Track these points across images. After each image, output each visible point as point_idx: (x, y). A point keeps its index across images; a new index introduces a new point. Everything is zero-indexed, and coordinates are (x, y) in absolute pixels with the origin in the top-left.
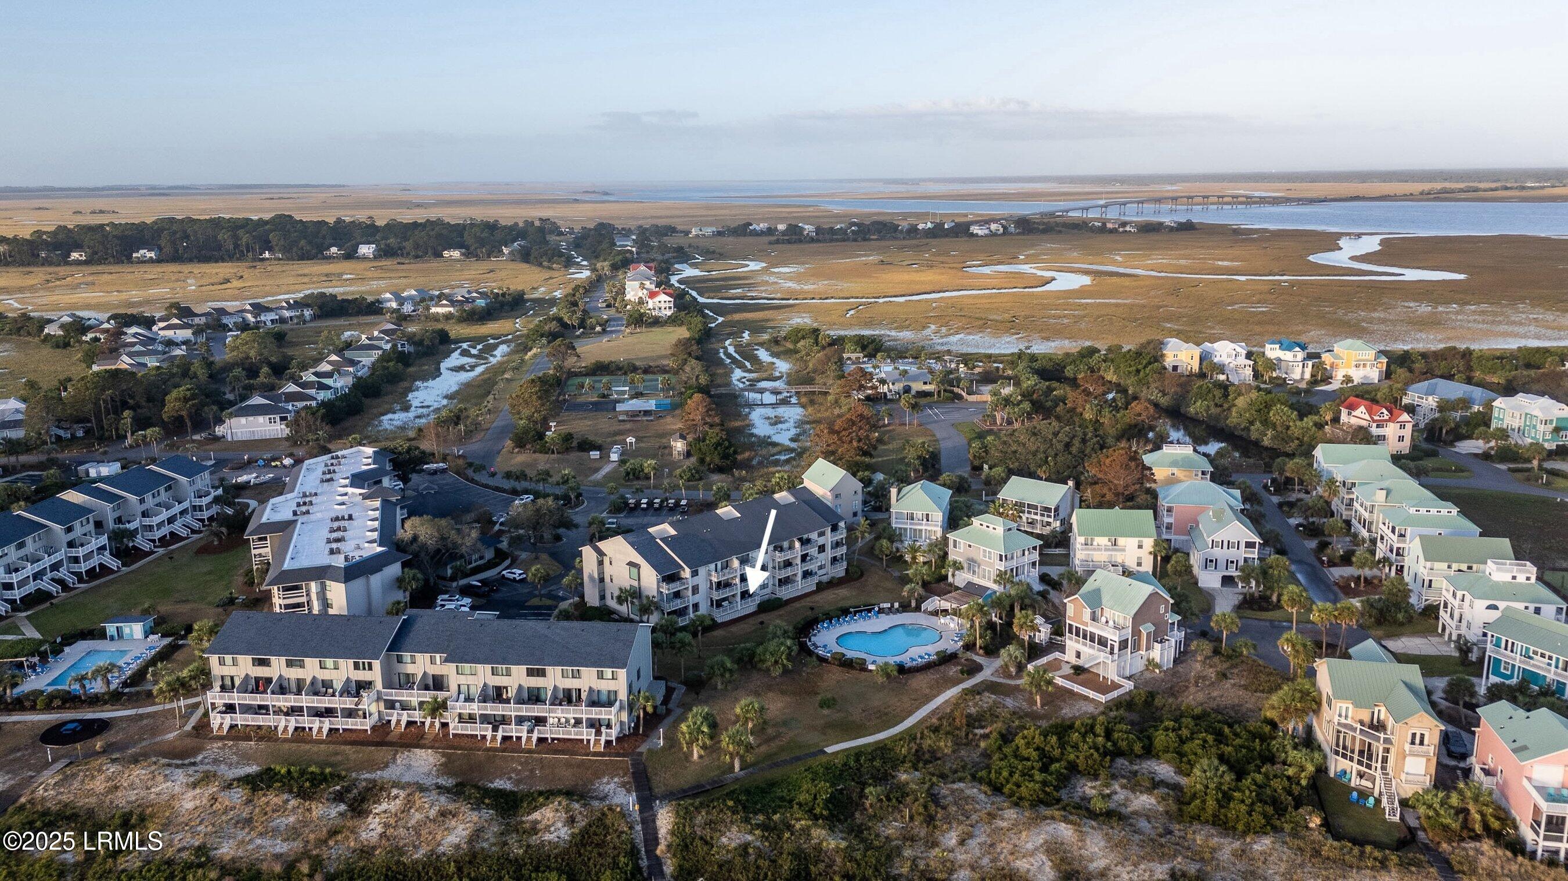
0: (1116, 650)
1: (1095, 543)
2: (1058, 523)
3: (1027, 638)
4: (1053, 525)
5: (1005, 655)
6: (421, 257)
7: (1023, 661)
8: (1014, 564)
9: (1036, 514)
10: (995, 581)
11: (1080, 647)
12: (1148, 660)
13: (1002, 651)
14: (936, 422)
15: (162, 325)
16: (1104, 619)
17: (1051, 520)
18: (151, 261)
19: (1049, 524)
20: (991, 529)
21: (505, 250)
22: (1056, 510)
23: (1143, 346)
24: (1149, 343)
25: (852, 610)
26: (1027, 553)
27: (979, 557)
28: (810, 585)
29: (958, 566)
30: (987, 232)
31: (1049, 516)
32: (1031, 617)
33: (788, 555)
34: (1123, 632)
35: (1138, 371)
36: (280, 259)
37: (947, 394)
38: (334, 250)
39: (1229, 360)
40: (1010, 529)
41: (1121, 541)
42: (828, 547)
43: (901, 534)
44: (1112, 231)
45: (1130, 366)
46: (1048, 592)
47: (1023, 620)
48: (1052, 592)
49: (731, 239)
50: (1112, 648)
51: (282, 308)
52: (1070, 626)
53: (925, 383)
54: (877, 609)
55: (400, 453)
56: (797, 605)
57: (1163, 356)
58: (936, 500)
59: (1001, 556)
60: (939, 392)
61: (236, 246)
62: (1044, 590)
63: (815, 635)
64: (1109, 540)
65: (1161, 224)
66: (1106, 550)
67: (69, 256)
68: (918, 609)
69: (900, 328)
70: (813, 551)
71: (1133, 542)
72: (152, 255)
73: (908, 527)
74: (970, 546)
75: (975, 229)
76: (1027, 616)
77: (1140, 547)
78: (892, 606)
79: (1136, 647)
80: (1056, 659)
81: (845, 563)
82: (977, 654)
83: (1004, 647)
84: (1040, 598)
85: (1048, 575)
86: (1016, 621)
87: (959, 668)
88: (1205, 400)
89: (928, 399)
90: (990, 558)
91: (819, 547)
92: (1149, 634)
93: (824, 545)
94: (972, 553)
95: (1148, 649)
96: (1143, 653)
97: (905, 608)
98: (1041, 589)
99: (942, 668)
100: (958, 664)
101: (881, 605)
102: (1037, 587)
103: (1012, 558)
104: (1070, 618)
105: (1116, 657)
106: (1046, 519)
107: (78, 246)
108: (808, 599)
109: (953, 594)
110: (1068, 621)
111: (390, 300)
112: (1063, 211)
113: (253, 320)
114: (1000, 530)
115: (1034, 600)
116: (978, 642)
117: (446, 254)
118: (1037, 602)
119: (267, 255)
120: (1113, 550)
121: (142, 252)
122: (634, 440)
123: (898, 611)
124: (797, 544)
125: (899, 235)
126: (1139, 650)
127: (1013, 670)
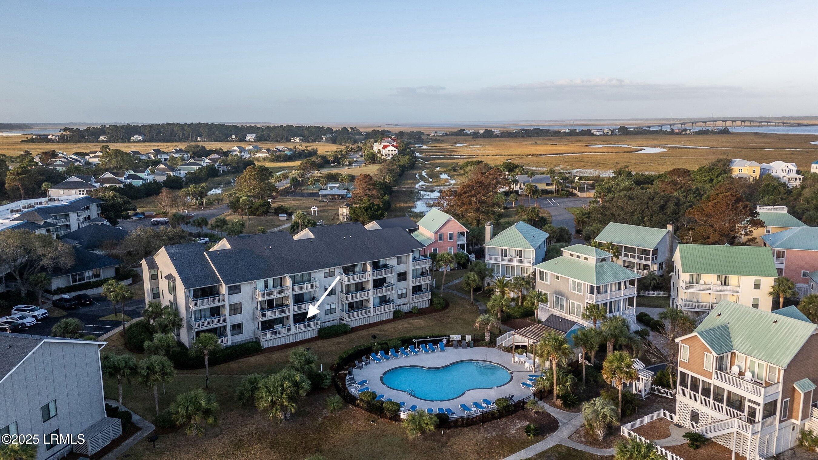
0: (759, 417)
1: (702, 282)
2: (656, 267)
3: (620, 387)
4: (651, 269)
5: (589, 411)
6: (279, 141)
7: (615, 423)
8: (608, 298)
9: (633, 257)
10: (584, 316)
11: (698, 406)
12: (802, 432)
13: (585, 405)
14: (552, 207)
15: (91, 155)
16: (735, 370)
17: (649, 263)
18: (140, 141)
19: (646, 267)
20: (582, 259)
21: (324, 138)
22: (655, 251)
23: (714, 164)
24: (719, 161)
25: (415, 340)
26: (623, 287)
27: (568, 289)
28: (386, 312)
29: (543, 299)
30: (601, 133)
31: (647, 259)
32: (627, 361)
33: (358, 279)
34: (771, 390)
35: (711, 180)
36: (205, 141)
37: (563, 192)
38: (234, 137)
39: (783, 175)
40: (603, 260)
41: (733, 280)
42: (410, 276)
43: (492, 270)
44: (678, 134)
45: (705, 176)
46: (648, 334)
47: (616, 364)
48: (651, 333)
49: (453, 137)
50: (752, 413)
51: (172, 152)
52: (683, 375)
53: (548, 184)
54: (445, 341)
55: (107, 200)
56: (363, 333)
57: (730, 170)
58: (531, 240)
59: (592, 288)
60: (558, 190)
61: (183, 134)
62: (642, 331)
63: (360, 368)
64: (719, 278)
65: (708, 130)
66: (715, 289)
67: (99, 138)
68: (492, 343)
69: (541, 167)
70: (392, 277)
71: (748, 281)
72: (140, 138)
73: (501, 263)
74: (557, 277)
75: (595, 132)
76: (621, 359)
77: (757, 287)
78: (464, 338)
79: (788, 413)
80: (661, 419)
81: (429, 294)
82: (553, 405)
83: (588, 399)
84: (638, 338)
85: (646, 315)
86: (606, 364)
87: (526, 423)
88: (772, 195)
89: (550, 195)
90: (579, 291)
91: (399, 274)
92: (807, 395)
93: (405, 274)
94: (560, 286)
95: (805, 416)
96: (798, 422)
97: (477, 342)
98: (639, 328)
99: (502, 422)
100: (526, 418)
101: (452, 337)
102: (634, 326)
103: (606, 292)
104: (684, 365)
105: (758, 427)
106: (643, 262)
107: (104, 133)
108: (379, 327)
109: (531, 328)
110: (680, 369)
111: (236, 151)
112: (647, 127)
113: (153, 158)
114: (592, 260)
115: (630, 339)
116: (556, 390)
117: (292, 139)
118: (634, 341)
119: (199, 139)
120: (723, 290)
121: (136, 136)
122: (316, 209)
123: (468, 345)
124: (369, 268)
125: (549, 134)
126: (790, 417)
127: (600, 433)
